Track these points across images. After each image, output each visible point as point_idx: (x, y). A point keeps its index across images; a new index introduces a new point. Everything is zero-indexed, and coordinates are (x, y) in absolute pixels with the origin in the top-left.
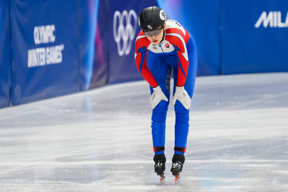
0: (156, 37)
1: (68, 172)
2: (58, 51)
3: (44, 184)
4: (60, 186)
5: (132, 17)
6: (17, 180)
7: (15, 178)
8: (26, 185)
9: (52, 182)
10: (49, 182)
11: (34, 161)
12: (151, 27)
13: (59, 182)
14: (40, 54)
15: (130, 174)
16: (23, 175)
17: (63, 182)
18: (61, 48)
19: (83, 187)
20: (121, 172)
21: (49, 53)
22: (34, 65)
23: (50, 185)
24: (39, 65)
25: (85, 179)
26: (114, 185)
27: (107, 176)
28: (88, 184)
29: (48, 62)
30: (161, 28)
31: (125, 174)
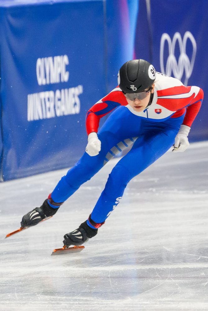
0: (140, 102)
1: (89, 282)
2: (74, 96)
3: (52, 301)
4: (77, 304)
5: (189, 41)
6: (9, 296)
7: (7, 292)
8: (24, 302)
9: (64, 298)
10: (60, 298)
11: (36, 266)
12: (136, 88)
13: (75, 298)
14: (47, 100)
15: (185, 284)
16: (20, 288)
17: (82, 298)
18: (78, 90)
19: (112, 305)
20: (170, 281)
21: (59, 100)
22: (37, 118)
23: (61, 302)
24: (45, 117)
25: (115, 293)
26: (160, 302)
27: (149, 288)
28: (119, 300)
29: (59, 113)
30: (149, 90)
31: (177, 284)
